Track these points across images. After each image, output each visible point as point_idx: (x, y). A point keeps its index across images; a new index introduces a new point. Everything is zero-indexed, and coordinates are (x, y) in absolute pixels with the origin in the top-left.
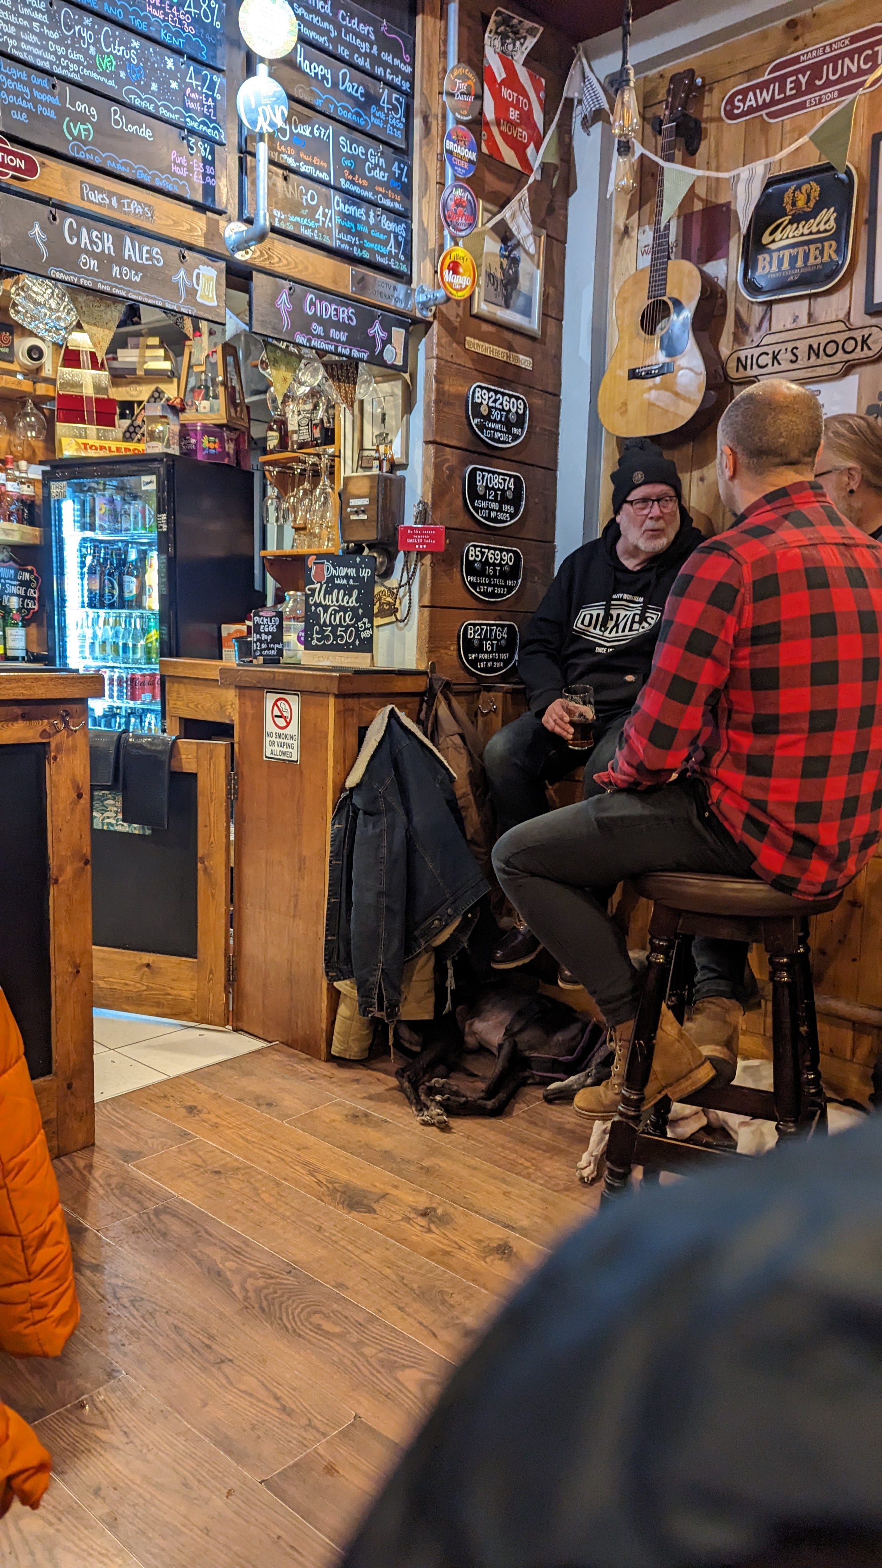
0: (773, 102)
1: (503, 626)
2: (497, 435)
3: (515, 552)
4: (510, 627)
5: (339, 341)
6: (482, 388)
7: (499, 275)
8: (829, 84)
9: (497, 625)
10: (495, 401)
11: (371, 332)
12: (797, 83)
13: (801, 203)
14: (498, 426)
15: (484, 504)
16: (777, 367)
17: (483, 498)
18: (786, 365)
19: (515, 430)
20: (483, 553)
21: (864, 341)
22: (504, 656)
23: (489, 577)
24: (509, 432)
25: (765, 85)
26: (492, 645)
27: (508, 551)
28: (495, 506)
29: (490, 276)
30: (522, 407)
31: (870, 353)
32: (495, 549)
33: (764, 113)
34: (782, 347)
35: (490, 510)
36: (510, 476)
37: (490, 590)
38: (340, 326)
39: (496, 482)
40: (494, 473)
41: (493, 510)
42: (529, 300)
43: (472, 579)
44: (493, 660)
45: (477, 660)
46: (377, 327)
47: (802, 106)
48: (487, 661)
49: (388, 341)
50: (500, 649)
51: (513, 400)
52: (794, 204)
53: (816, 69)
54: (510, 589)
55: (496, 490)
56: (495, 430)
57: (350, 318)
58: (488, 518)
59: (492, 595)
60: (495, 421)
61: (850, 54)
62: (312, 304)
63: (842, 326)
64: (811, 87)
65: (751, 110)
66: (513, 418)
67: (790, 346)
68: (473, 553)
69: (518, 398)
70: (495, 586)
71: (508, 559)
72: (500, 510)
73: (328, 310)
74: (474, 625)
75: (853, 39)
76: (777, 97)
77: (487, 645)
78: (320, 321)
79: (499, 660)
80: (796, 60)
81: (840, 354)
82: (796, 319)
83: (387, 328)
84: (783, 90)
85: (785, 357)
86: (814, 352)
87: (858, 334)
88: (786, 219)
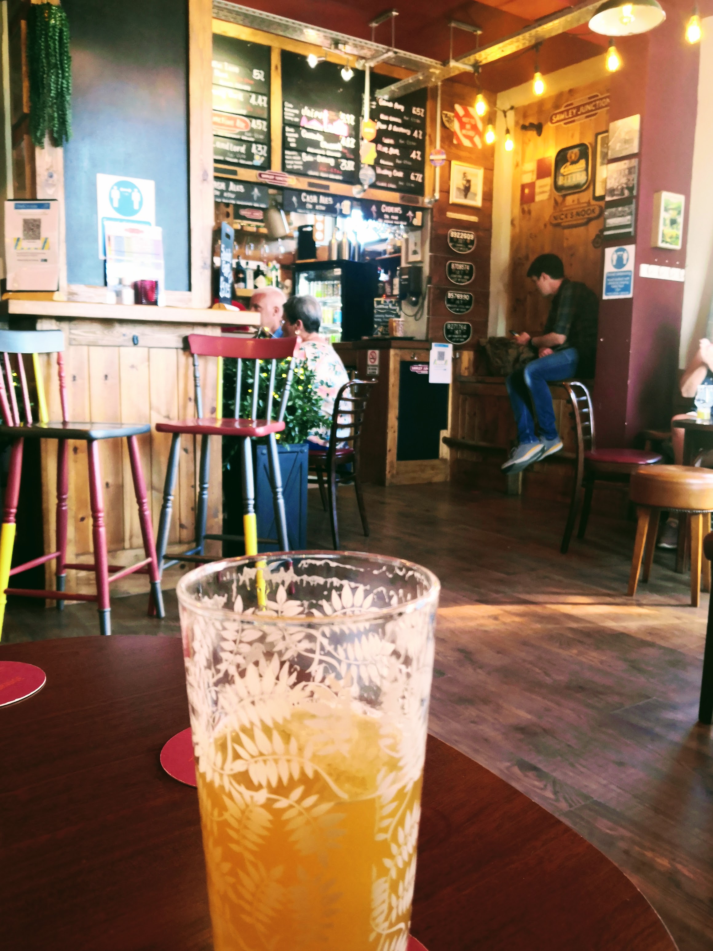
0: (565, 119)
1: (464, 325)
2: (461, 249)
3: (470, 295)
4: (468, 326)
5: (395, 220)
6: (454, 231)
7: (462, 187)
8: (582, 114)
9: (461, 324)
11: (408, 215)
12: (572, 112)
13: (573, 157)
15: (455, 276)
17: (455, 273)
19: (470, 246)
20: (454, 295)
22: (465, 336)
23: (457, 304)
24: (467, 247)
25: (562, 113)
26: (459, 332)
27: (466, 294)
28: (460, 276)
30: (473, 237)
32: (460, 294)
33: (562, 123)
34: (568, 212)
35: (458, 278)
36: (467, 265)
37: (457, 310)
38: (395, 214)
39: (461, 267)
40: (460, 264)
41: (459, 278)
42: (476, 194)
43: (449, 305)
44: (460, 338)
45: (452, 337)
46: (410, 212)
47: (573, 121)
48: (456, 338)
49: (414, 217)
50: (463, 333)
52: (571, 157)
53: (578, 108)
54: (467, 309)
55: (461, 270)
56: (460, 247)
58: (457, 281)
59: (459, 312)
60: (460, 243)
61: (588, 104)
62: (385, 208)
63: (586, 205)
64: (577, 115)
65: (558, 121)
66: (468, 242)
67: (571, 211)
68: (450, 295)
69: (471, 234)
70: (460, 308)
71: (466, 297)
72: (463, 278)
73: (390, 209)
74: (450, 324)
75: (590, 98)
76: (567, 117)
77: (457, 332)
78: (387, 214)
79: (462, 338)
80: (571, 104)
81: (586, 216)
82: (573, 201)
83: (414, 213)
84: (568, 115)
85: (569, 216)
86: (578, 214)
87: (592, 208)
88: (569, 163)
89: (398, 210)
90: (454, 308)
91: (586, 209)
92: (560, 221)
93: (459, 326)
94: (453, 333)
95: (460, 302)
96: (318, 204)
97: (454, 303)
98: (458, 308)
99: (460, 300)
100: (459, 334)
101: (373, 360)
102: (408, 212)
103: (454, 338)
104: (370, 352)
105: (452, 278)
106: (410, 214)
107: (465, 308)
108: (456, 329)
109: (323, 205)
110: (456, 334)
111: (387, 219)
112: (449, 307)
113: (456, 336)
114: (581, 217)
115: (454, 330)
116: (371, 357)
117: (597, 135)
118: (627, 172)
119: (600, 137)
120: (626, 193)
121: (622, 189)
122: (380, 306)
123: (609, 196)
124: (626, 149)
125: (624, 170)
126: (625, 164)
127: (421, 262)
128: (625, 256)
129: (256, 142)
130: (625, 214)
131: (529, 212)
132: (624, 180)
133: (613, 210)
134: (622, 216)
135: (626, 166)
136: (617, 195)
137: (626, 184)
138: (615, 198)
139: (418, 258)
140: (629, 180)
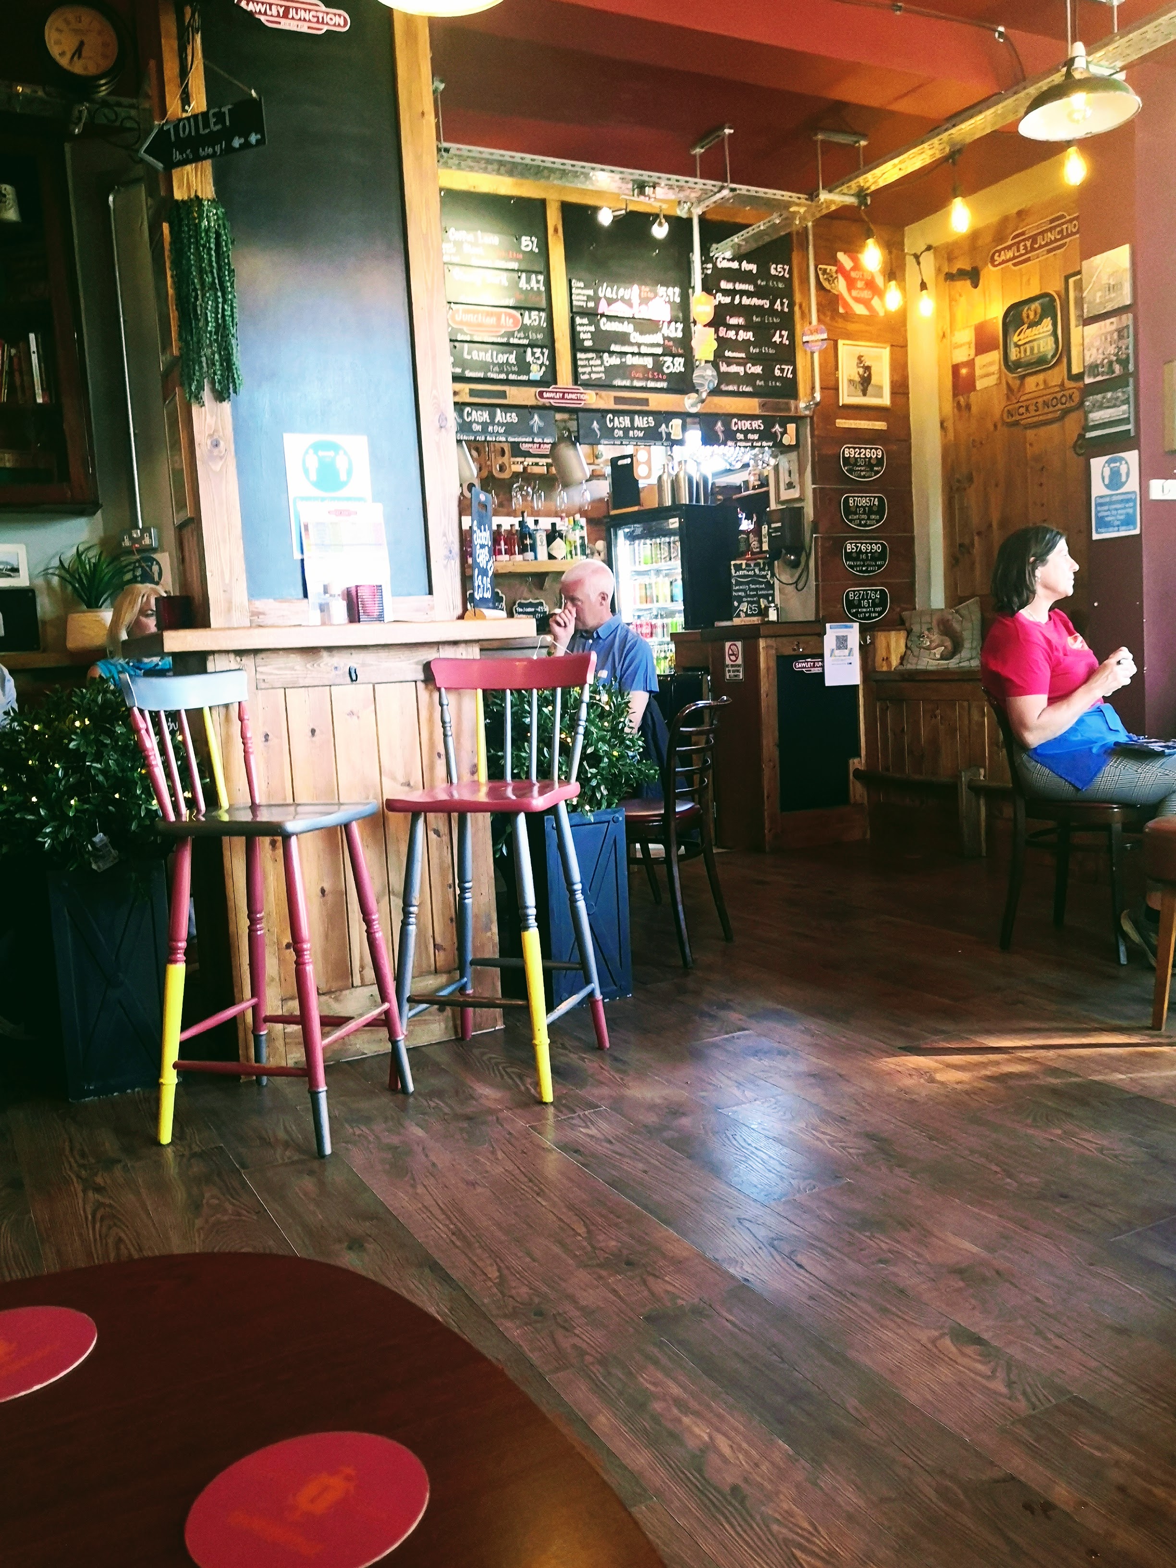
0: (1014, 258)
1: (876, 591)
3: (882, 544)
4: (882, 591)
5: (753, 440)
7: (857, 379)
8: (1041, 247)
11: (773, 430)
12: (1025, 246)
13: (1032, 317)
17: (855, 513)
20: (857, 547)
22: (878, 609)
23: (863, 560)
25: (1009, 248)
28: (865, 517)
33: (1010, 264)
34: (1029, 402)
35: (861, 520)
36: (875, 497)
38: (753, 432)
39: (863, 502)
41: (863, 519)
42: (880, 388)
44: (870, 612)
46: (777, 426)
47: (1028, 260)
49: (785, 432)
50: (874, 605)
52: (1028, 317)
53: (1034, 239)
54: (880, 567)
55: (864, 507)
56: (861, 471)
57: (759, 426)
58: (860, 525)
59: (866, 571)
61: (1050, 230)
62: (736, 424)
63: (1057, 389)
64: (1033, 249)
65: (1003, 262)
66: (873, 462)
67: (1035, 401)
70: (868, 566)
71: (877, 548)
72: (869, 519)
73: (746, 425)
74: (854, 591)
75: (1052, 221)
76: (1016, 254)
77: (865, 603)
78: (741, 431)
79: (875, 612)
80: (1023, 234)
81: (1060, 406)
82: (1038, 384)
83: (783, 426)
84: (1018, 251)
85: (1032, 408)
86: (1046, 404)
87: (1067, 393)
88: (1026, 326)
89: (757, 424)
90: (857, 566)
91: (1059, 395)
92: (1018, 418)
93: (867, 594)
94: (859, 606)
96: (633, 428)
97: (857, 559)
98: (864, 565)
99: (866, 553)
100: (869, 607)
101: (733, 658)
102: (773, 427)
103: (861, 613)
104: (728, 644)
105: (851, 521)
106: (777, 428)
107: (876, 565)
108: (863, 599)
109: (638, 429)
110: (864, 607)
111: (741, 440)
112: (850, 566)
113: (864, 610)
114: (1051, 409)
115: (859, 601)
116: (731, 652)
117: (1067, 278)
118: (1115, 335)
119: (1071, 281)
120: (1117, 368)
121: (1111, 363)
122: (741, 573)
123: (1089, 376)
124: (1111, 300)
125: (1112, 333)
126: (1112, 323)
127: (800, 499)
128: (1123, 469)
129: (532, 345)
130: (1118, 403)
131: (968, 407)
132: (1112, 350)
133: (1099, 397)
134: (1114, 406)
135: (1114, 327)
136: (1103, 374)
137: (1116, 355)
138: (1099, 378)
139: (795, 494)
140: (1120, 348)
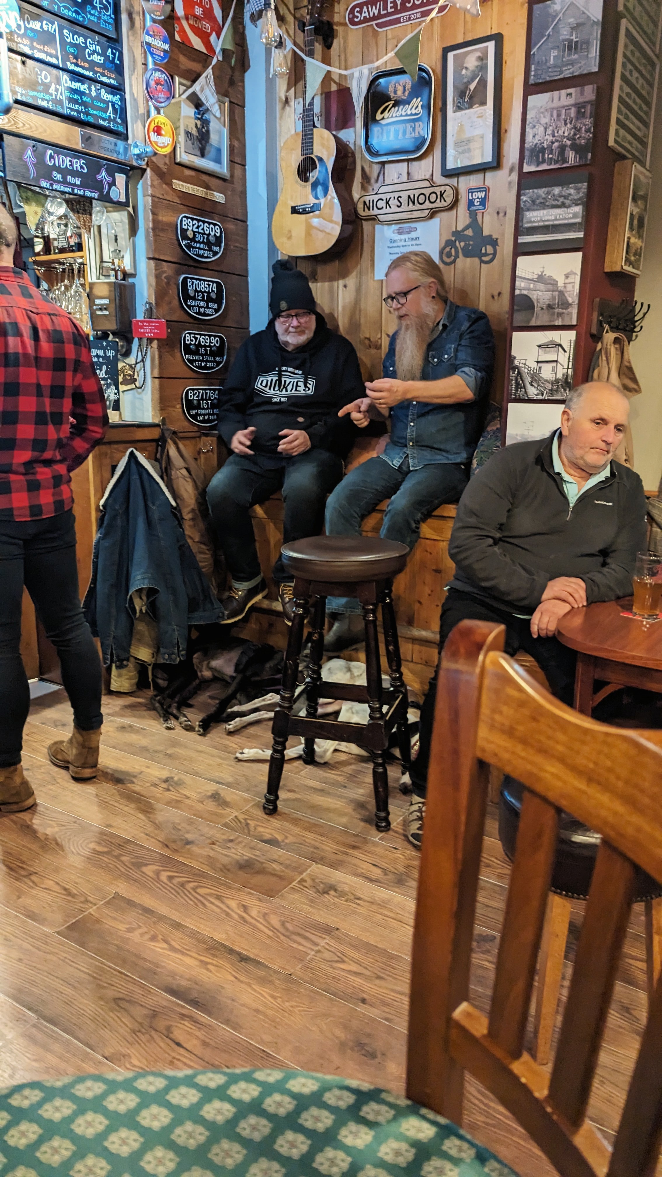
1: (214, 390)
2: (201, 252)
3: (220, 337)
4: (220, 390)
5: (75, 185)
6: (187, 218)
7: (194, 132)
8: (414, 7)
9: (210, 390)
10: (198, 227)
11: (99, 177)
12: (395, 3)
13: (400, 92)
14: (201, 246)
15: (195, 303)
16: (389, 210)
17: (194, 298)
18: (394, 209)
19: (214, 248)
20: (196, 338)
21: (442, 195)
22: (216, 411)
23: (202, 355)
24: (210, 250)
26: (208, 404)
27: (215, 336)
28: (203, 304)
29: (188, 133)
30: (218, 231)
31: (445, 204)
32: (205, 335)
33: (374, 23)
34: (392, 195)
35: (200, 307)
37: (203, 364)
38: (75, 173)
39: (203, 286)
40: (200, 280)
41: (202, 307)
42: (219, 151)
43: (190, 357)
44: (209, 414)
45: (197, 414)
46: (104, 173)
47: (398, 21)
48: (204, 415)
49: (113, 183)
50: (213, 406)
51: (212, 226)
52: (395, 92)
54: (218, 363)
55: (202, 293)
56: (199, 248)
57: (82, 167)
58: (199, 313)
59: (205, 368)
60: (199, 242)
62: (51, 157)
63: (427, 184)
64: (404, 9)
65: (365, 20)
66: (212, 239)
67: (397, 195)
68: (189, 339)
69: (215, 225)
70: (207, 361)
71: (215, 342)
72: (207, 307)
73: (65, 162)
74: (193, 390)
76: (382, 12)
77: (204, 404)
78: (59, 170)
79: (213, 414)
81: (427, 205)
82: (402, 175)
83: (111, 173)
84: (386, 8)
85: (393, 202)
87: (438, 190)
88: (391, 104)
90: (196, 361)
91: (427, 192)
92: (376, 212)
93: (206, 393)
94: (198, 407)
95: (206, 350)
97: (196, 353)
98: (202, 361)
99: (205, 346)
100: (208, 408)
103: (200, 415)
105: (189, 307)
107: (215, 361)
108: (202, 399)
110: (204, 409)
112: (188, 360)
113: (203, 412)
114: (418, 206)
115: (199, 401)
117: (446, 51)
118: (573, 112)
119: (451, 55)
120: (570, 157)
121: (562, 149)
124: (572, 63)
125: (568, 108)
127: (133, 273)
130: (567, 202)
132: (566, 130)
133: (542, 192)
134: (563, 205)
137: (572, 139)
138: (544, 167)
140: (578, 130)
